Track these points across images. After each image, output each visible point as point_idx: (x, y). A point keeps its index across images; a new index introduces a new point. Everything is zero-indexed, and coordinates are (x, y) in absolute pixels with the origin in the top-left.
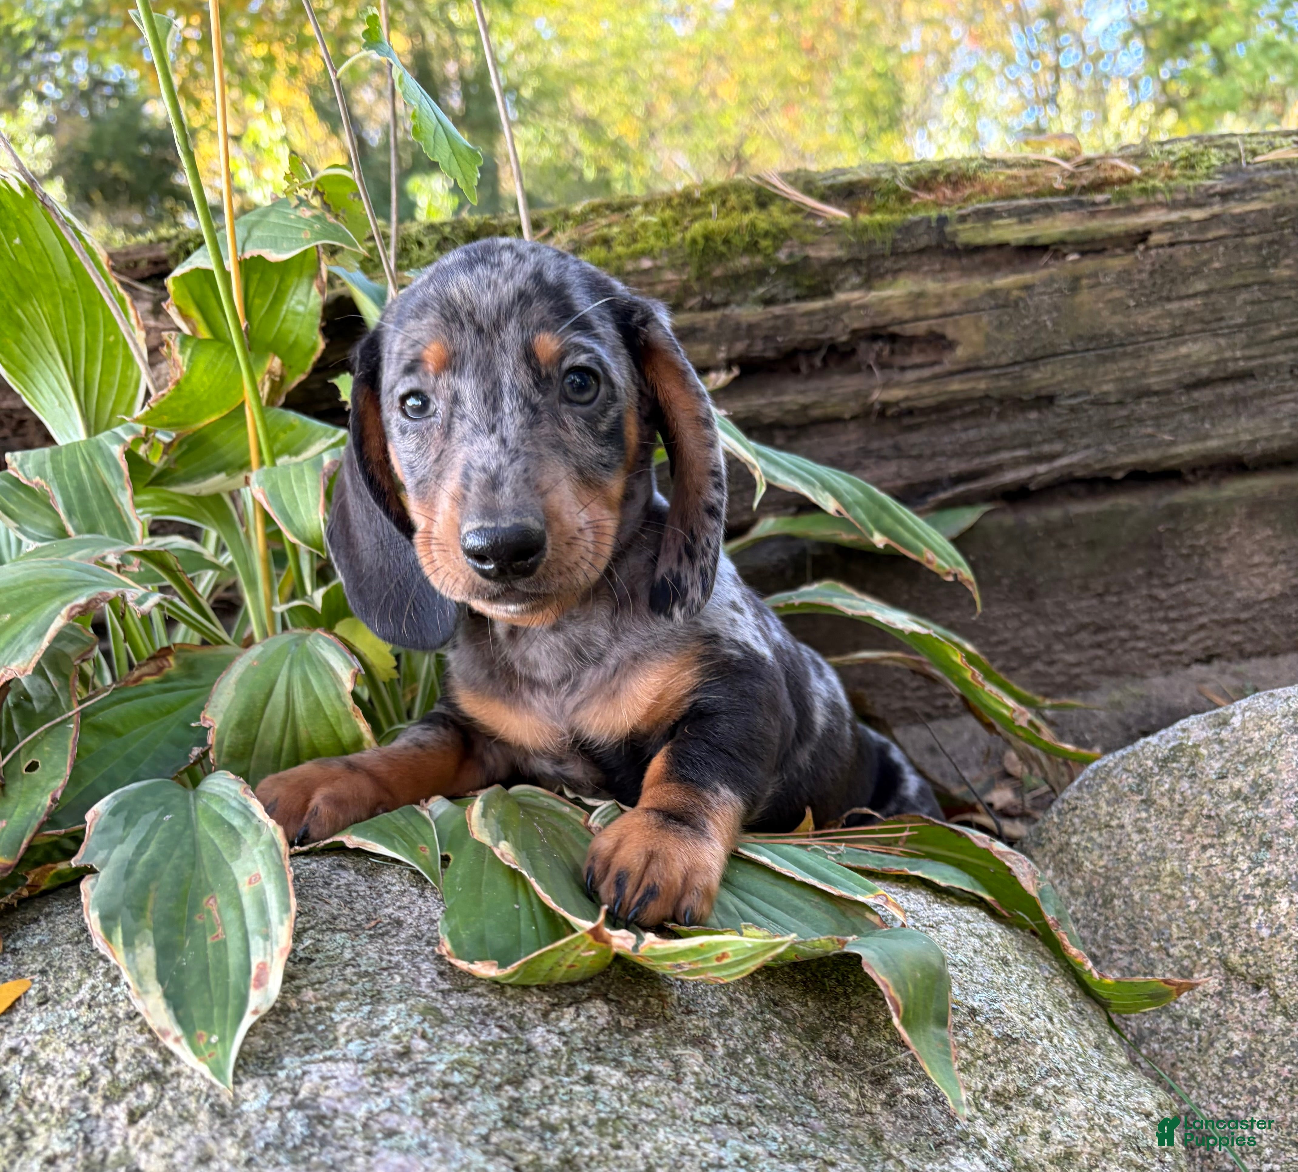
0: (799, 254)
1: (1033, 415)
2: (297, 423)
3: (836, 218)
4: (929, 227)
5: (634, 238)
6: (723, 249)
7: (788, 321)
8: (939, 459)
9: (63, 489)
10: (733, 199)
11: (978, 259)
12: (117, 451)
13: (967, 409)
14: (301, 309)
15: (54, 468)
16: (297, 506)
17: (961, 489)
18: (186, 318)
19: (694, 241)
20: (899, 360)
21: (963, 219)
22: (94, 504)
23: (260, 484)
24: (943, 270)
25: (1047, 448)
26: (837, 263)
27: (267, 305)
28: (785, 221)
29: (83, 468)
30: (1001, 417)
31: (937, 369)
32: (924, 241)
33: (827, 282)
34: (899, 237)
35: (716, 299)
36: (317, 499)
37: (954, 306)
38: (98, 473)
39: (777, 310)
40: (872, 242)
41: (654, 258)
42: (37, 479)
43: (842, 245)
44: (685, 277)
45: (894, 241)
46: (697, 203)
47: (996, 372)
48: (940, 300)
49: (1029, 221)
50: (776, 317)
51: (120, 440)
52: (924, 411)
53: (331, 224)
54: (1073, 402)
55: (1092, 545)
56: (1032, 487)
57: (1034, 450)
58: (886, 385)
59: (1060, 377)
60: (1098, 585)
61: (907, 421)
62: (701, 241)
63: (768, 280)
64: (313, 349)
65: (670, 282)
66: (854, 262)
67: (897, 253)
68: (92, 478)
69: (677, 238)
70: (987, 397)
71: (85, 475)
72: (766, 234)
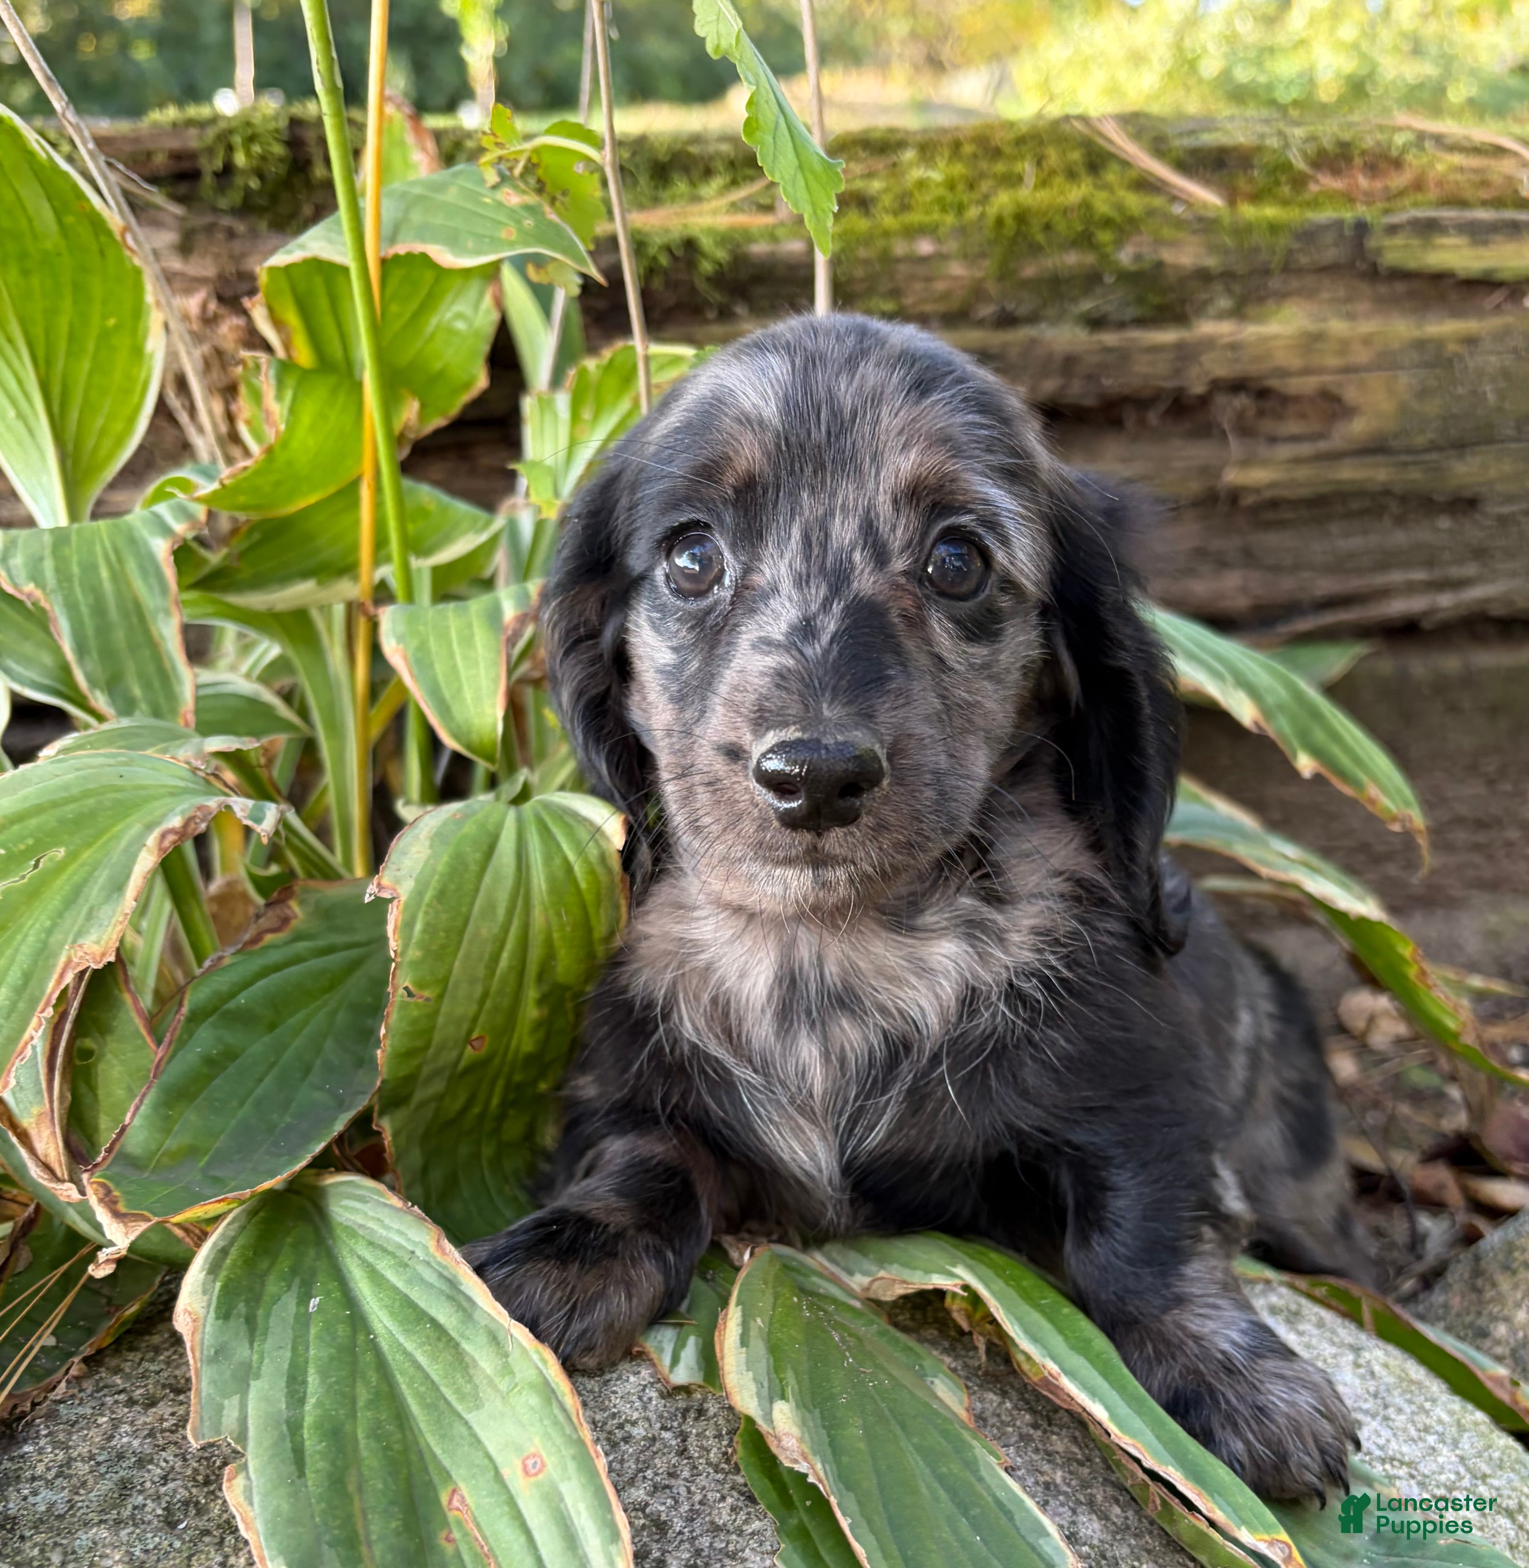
0: (1150, 255)
1: (1444, 523)
2: (432, 507)
3: (1205, 205)
4: (1341, 236)
5: (904, 205)
6: (1040, 238)
7: (1123, 355)
8: (1306, 575)
9: (71, 608)
10: (1053, 156)
11: (1400, 287)
12: (161, 548)
13: (1355, 505)
14: (460, 325)
15: (58, 570)
16: (459, 690)
17: (1329, 618)
18: (278, 324)
19: (1000, 222)
20: (1268, 426)
21: (1392, 230)
22: (120, 636)
23: (400, 639)
24: (1349, 300)
25: (1455, 572)
26: (1204, 276)
27: (408, 315)
28: (1134, 202)
29: (104, 573)
30: (1400, 521)
31: (1323, 446)
32: (1331, 255)
33: (1183, 302)
34: (1296, 246)
35: (1022, 310)
36: (495, 681)
37: (1361, 356)
38: (128, 584)
39: (1110, 338)
40: (1257, 250)
41: (939, 240)
42: (30, 587)
43: (1213, 249)
44: (978, 274)
45: (1290, 252)
46: (996, 153)
47: (1404, 458)
48: (1344, 346)
49: (1485, 243)
50: (1107, 350)
51: (166, 530)
52: (1294, 504)
53: (551, 223)
54: (1505, 510)
55: (1493, 711)
56: (1426, 625)
57: (1437, 574)
58: (1246, 463)
59: (1492, 473)
60: (1491, 766)
61: (1270, 515)
62: (1009, 222)
63: (1098, 291)
64: (468, 385)
65: (956, 278)
66: (1228, 276)
67: (1289, 268)
68: (119, 594)
69: (973, 212)
70: (1387, 492)
71: (107, 586)
72: (1107, 223)
